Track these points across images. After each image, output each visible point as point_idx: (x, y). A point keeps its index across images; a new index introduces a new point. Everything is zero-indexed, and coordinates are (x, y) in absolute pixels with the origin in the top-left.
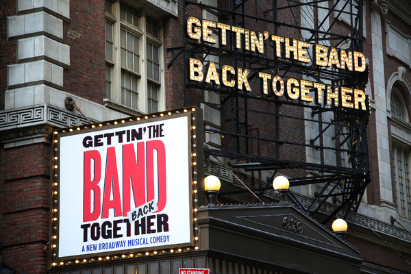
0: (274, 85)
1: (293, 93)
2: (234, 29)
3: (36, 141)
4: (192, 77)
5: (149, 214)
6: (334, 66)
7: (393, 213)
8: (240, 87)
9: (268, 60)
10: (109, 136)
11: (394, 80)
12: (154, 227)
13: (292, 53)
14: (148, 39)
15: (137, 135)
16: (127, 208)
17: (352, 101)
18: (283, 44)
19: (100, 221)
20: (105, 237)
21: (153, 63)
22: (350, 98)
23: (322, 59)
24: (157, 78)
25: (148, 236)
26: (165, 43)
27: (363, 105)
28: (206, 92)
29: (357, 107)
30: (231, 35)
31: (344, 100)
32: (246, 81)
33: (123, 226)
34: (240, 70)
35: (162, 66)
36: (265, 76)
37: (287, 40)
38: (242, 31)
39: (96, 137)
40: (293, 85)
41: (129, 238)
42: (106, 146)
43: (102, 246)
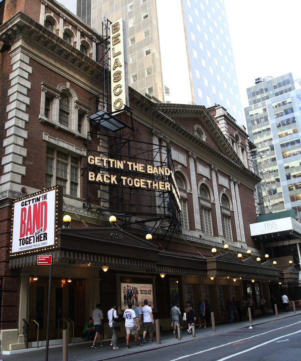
0: (128, 181)
1: (137, 184)
2: (109, 160)
3: (6, 205)
4: (90, 179)
5: (41, 233)
6: (156, 173)
7: (201, 233)
8: (112, 183)
9: (127, 172)
10: (29, 201)
11: (201, 183)
12: (42, 239)
13: (136, 168)
14: (71, 165)
15: (38, 200)
16: (34, 231)
17: (164, 187)
18: (132, 165)
19: (25, 237)
20: (26, 244)
21: (74, 175)
22: (163, 186)
23: (150, 171)
24: (77, 180)
25: (40, 242)
26: (80, 166)
27: (169, 188)
28: (101, 186)
29: (166, 189)
30: (109, 162)
31: (160, 187)
32: (115, 180)
33: (32, 238)
34: (112, 176)
35: (79, 176)
36: (124, 178)
37: (134, 163)
38: (113, 160)
39: (26, 202)
40: (137, 181)
41: (34, 244)
42: (28, 205)
43: (25, 248)
